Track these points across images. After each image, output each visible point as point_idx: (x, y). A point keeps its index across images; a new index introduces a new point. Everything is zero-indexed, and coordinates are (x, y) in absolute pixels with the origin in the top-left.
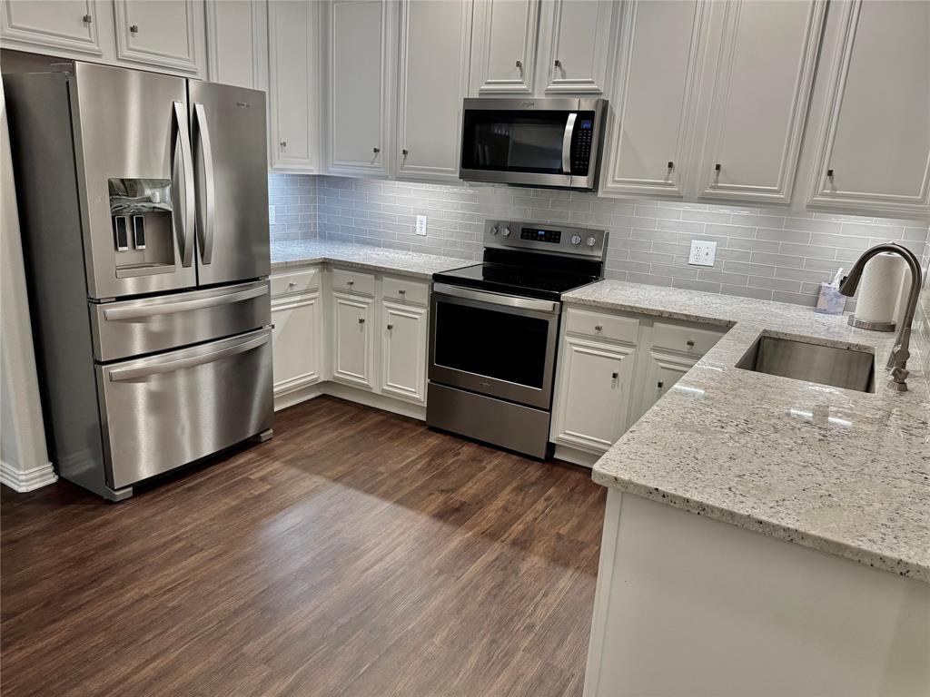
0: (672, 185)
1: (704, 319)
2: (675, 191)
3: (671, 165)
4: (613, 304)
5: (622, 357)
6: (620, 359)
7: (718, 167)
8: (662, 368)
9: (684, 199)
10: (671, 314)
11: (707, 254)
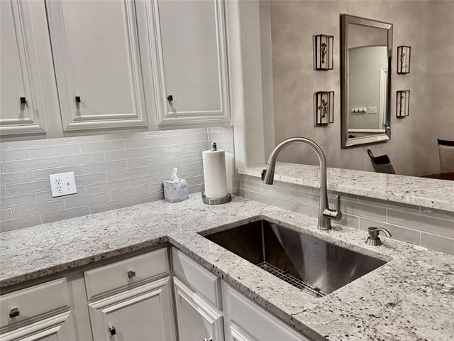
0: (30, 122)
1: (137, 246)
2: (37, 128)
3: (23, 101)
4: (26, 275)
5: (57, 329)
6: (55, 333)
7: (78, 99)
8: (107, 313)
9: (47, 135)
10: (102, 256)
11: (68, 184)
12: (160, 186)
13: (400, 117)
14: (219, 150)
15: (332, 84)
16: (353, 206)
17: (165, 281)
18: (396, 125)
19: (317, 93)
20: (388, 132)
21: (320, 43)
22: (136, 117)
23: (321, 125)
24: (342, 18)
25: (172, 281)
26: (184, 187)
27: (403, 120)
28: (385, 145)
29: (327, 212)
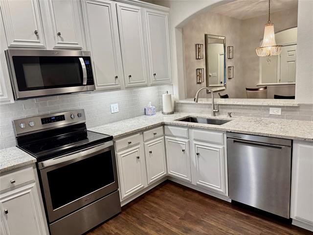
0: (118, 85)
1: (156, 124)
9: (121, 89)
10: (148, 127)
11: (116, 108)
12: (144, 109)
13: (230, 79)
14: (169, 94)
15: (202, 66)
16: (222, 108)
17: (163, 137)
18: (228, 83)
19: (197, 69)
20: (225, 86)
21: (198, 47)
22: (145, 82)
23: (199, 83)
24: (206, 35)
25: (164, 138)
26: (154, 109)
27: (231, 80)
28: (224, 91)
29: (214, 110)
